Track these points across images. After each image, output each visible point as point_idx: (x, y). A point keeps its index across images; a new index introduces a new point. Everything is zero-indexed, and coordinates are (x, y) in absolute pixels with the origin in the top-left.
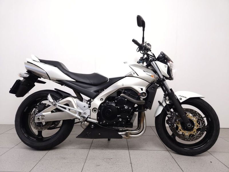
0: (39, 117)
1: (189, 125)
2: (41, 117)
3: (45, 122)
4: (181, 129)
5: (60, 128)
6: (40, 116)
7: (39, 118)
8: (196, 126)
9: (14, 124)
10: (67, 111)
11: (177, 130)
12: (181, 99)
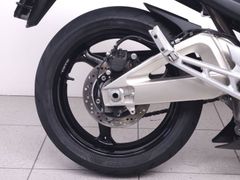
0: (117, 92)
2: (121, 90)
3: (136, 106)
5: (165, 114)
6: (118, 88)
7: (115, 96)
9: (33, 94)
10: (203, 75)
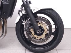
1: (38, 32)
4: (34, 34)
8: (45, 32)
11: (31, 35)
12: (34, 10)
